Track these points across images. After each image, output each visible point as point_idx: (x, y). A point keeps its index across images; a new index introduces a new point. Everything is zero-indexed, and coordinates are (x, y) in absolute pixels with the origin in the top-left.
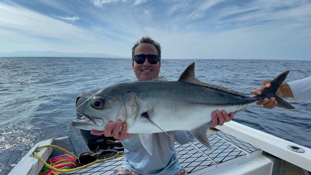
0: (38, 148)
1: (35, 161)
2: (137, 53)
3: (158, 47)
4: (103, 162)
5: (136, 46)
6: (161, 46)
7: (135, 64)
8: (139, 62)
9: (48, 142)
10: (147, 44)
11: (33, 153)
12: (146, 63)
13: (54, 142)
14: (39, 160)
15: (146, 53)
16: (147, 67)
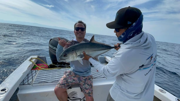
0: (32, 58)
1: (31, 63)
2: (76, 27)
3: (85, 25)
4: (60, 69)
5: (76, 24)
6: (86, 24)
7: (75, 31)
8: (77, 30)
9: (36, 57)
10: (81, 24)
11: (30, 60)
12: (80, 30)
13: (38, 57)
14: (33, 63)
15: (80, 27)
16: (80, 32)
